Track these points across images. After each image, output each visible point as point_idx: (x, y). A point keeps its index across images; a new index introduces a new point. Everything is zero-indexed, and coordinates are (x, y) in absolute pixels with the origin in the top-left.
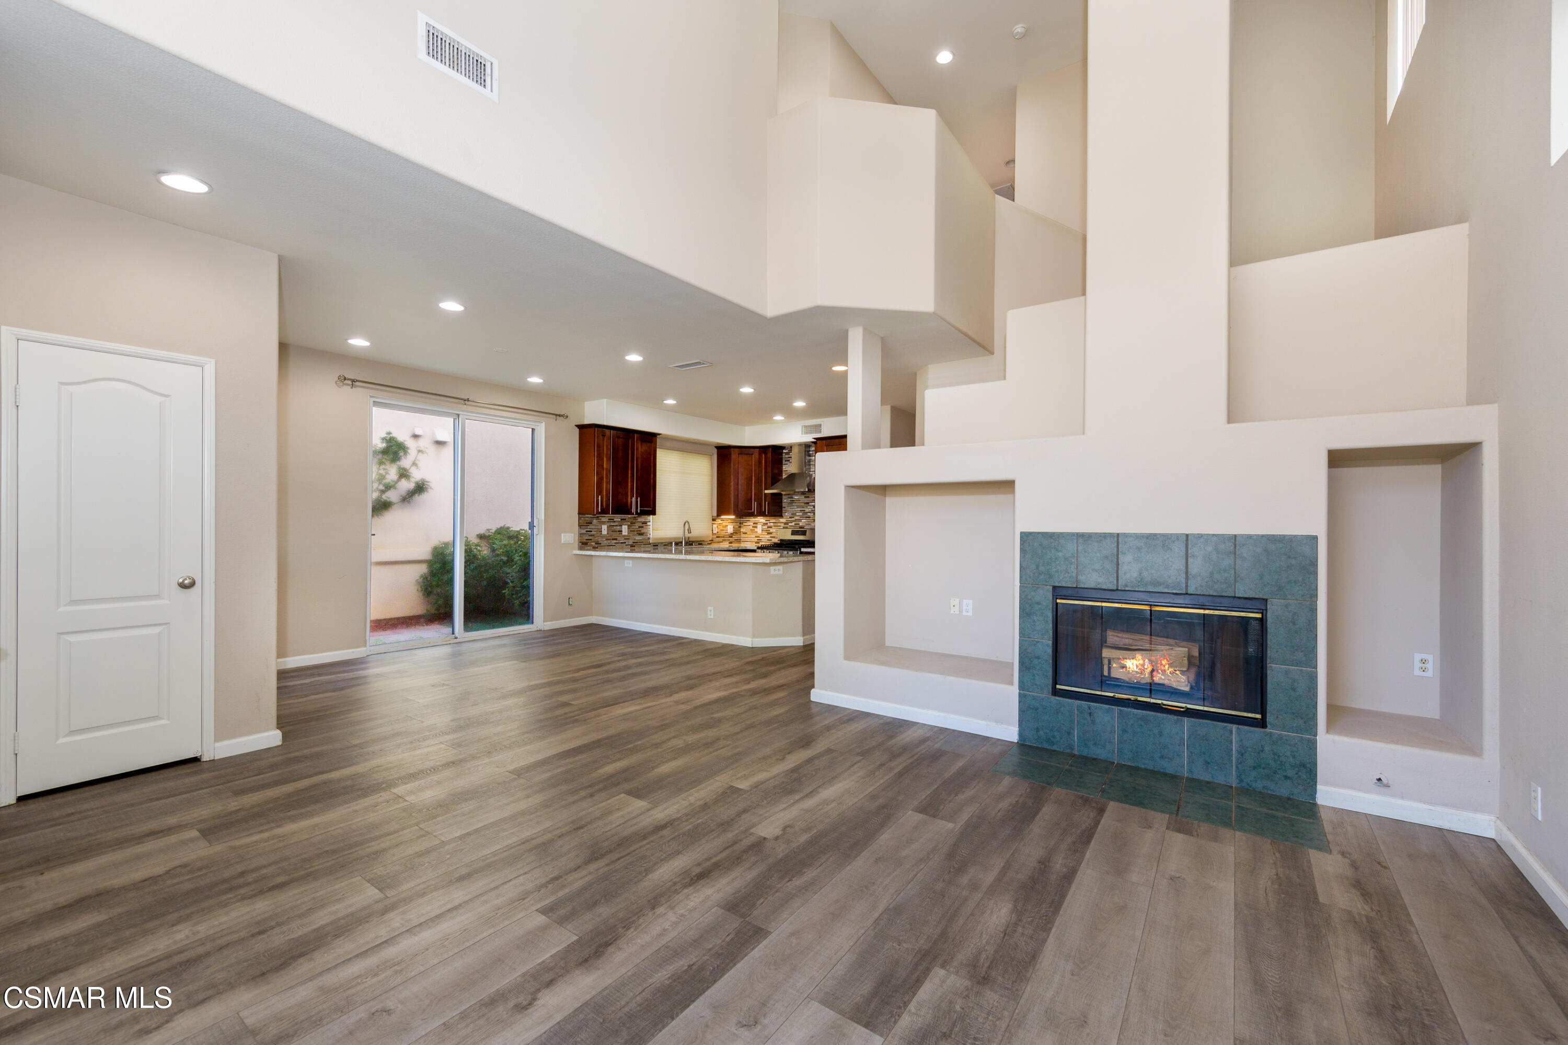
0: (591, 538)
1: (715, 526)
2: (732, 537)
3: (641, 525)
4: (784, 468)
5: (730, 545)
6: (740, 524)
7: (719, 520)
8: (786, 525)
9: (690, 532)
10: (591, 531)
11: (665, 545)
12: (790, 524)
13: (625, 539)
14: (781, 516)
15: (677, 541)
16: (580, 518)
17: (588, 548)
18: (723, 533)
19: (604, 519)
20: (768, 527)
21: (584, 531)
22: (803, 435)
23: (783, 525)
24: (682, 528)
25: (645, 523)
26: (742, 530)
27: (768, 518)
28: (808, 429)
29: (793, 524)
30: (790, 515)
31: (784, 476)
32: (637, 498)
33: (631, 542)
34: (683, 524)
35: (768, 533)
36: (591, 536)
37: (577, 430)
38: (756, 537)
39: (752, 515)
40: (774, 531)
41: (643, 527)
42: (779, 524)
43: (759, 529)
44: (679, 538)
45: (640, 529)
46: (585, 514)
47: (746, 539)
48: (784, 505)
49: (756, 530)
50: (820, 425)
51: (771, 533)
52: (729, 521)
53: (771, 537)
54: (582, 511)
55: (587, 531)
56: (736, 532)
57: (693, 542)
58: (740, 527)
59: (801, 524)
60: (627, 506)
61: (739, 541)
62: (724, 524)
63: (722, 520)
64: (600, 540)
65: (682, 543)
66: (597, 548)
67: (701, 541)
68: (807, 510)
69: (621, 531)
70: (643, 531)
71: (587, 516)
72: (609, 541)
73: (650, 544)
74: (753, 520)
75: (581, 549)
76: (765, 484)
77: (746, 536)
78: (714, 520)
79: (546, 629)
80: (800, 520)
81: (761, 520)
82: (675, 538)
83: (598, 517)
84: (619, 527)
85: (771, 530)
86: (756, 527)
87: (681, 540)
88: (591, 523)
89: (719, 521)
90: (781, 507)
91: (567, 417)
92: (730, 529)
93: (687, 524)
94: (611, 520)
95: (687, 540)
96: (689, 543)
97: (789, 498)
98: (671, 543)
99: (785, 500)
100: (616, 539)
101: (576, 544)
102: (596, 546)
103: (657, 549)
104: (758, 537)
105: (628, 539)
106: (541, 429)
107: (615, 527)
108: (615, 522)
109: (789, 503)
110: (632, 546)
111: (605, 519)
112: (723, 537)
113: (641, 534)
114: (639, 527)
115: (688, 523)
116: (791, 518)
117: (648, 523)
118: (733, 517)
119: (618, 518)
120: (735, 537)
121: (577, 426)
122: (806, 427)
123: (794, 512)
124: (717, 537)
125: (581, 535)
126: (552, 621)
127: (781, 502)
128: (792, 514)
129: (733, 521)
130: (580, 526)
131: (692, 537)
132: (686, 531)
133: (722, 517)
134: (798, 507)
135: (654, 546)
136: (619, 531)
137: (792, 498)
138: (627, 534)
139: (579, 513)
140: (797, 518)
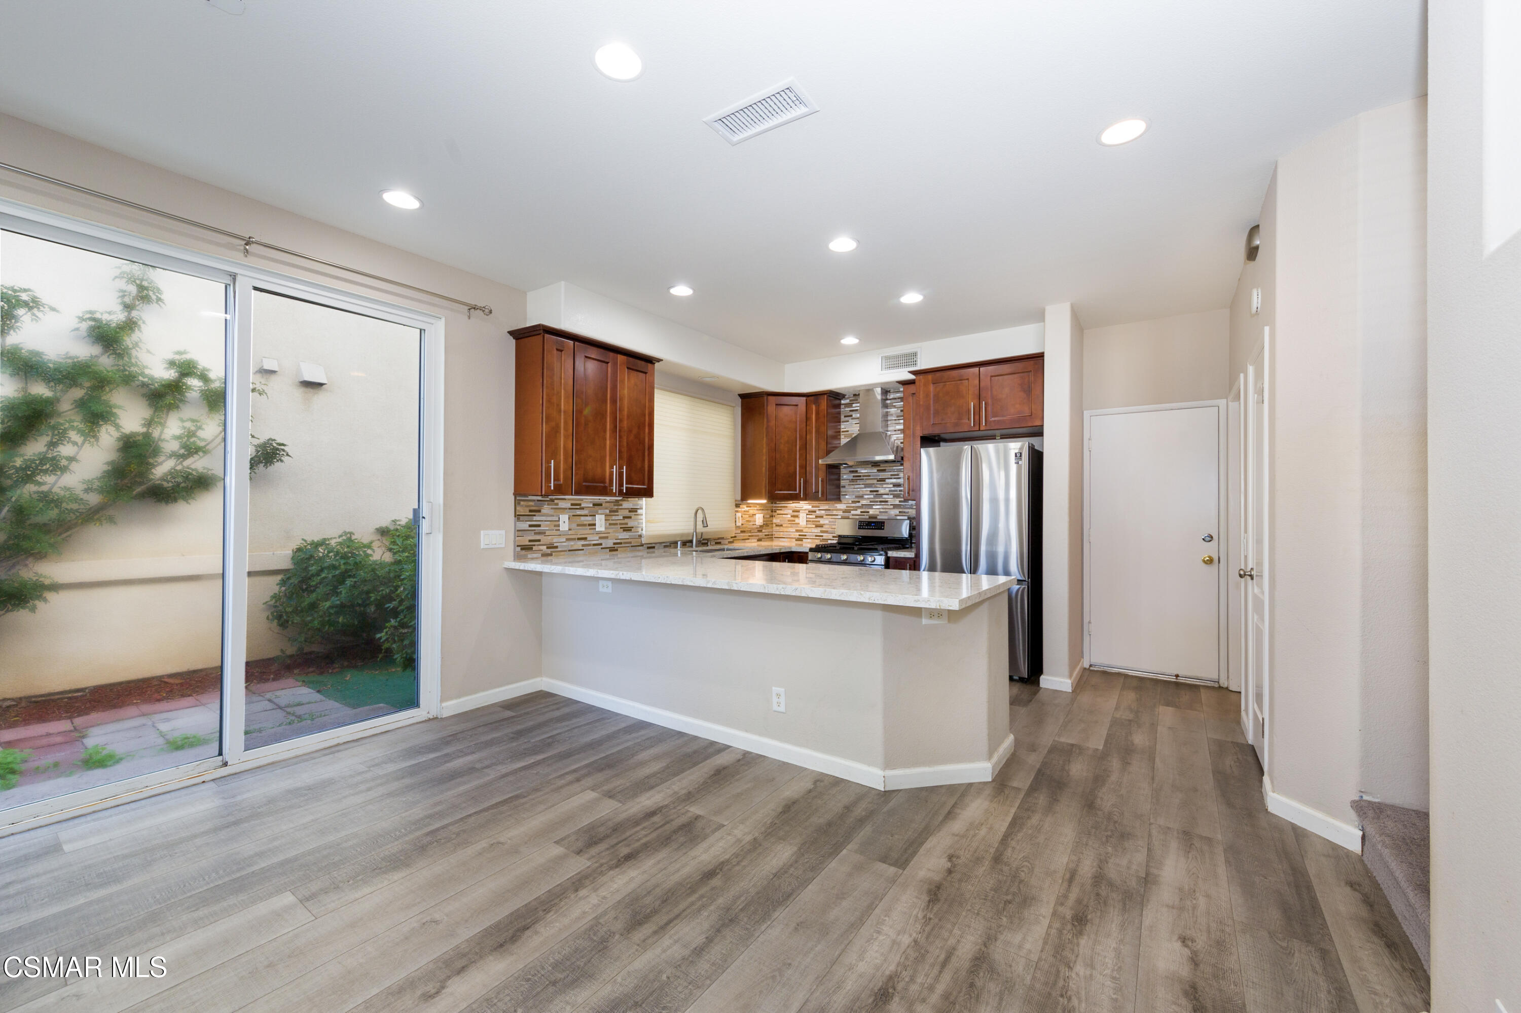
0: (537, 537)
1: (739, 515)
2: (760, 531)
3: (626, 513)
4: (842, 426)
5: (760, 543)
6: (772, 512)
7: (745, 506)
8: (847, 514)
9: (705, 524)
10: (539, 526)
11: (665, 547)
12: (853, 512)
13: (600, 538)
14: (838, 498)
15: (685, 539)
16: (517, 503)
17: (535, 555)
18: (749, 526)
19: (562, 504)
20: (817, 517)
21: (524, 525)
22: (884, 372)
23: (841, 513)
24: (693, 519)
25: (634, 510)
26: (775, 521)
27: (816, 503)
28: (891, 362)
29: (858, 512)
30: (853, 498)
31: (844, 440)
32: (621, 468)
33: (609, 543)
34: (694, 512)
35: (817, 526)
36: (539, 533)
37: (512, 342)
38: (797, 531)
39: (795, 498)
40: (827, 522)
41: (630, 517)
42: (835, 512)
43: (802, 520)
44: (688, 534)
45: (626, 521)
46: (526, 495)
47: (781, 535)
48: (843, 483)
49: (797, 520)
50: (915, 354)
51: (821, 526)
52: (758, 507)
53: (822, 532)
54: (520, 492)
55: (530, 526)
56: (767, 524)
57: (708, 540)
58: (772, 516)
59: (871, 512)
60: (604, 482)
61: (770, 537)
62: (751, 512)
63: (749, 506)
64: (556, 540)
65: (691, 541)
66: (551, 555)
67: (719, 539)
68: (882, 491)
69: (594, 525)
70: (630, 523)
71: (531, 498)
72: (572, 543)
73: (642, 545)
74: (793, 505)
75: (518, 558)
76: (817, 450)
77: (781, 529)
78: (737, 506)
79: (446, 714)
80: (870, 506)
81: (805, 506)
82: (682, 535)
83: (552, 500)
84: (589, 518)
85: (822, 521)
86: (797, 516)
87: (690, 538)
88: (539, 511)
89: (744, 508)
90: (839, 487)
91: (491, 312)
92: (759, 519)
93: (700, 511)
94: (576, 506)
95: (699, 537)
96: (704, 542)
97: (852, 472)
98: (676, 543)
99: (845, 476)
100: (585, 539)
101: (511, 549)
102: (549, 551)
103: (654, 552)
104: (801, 531)
105: (607, 538)
106: (438, 331)
107: (582, 518)
108: (583, 508)
109: (852, 480)
110: (612, 550)
111: (565, 502)
112: (750, 532)
113: (628, 529)
114: (624, 518)
115: (703, 510)
116: (853, 502)
117: (639, 511)
118: (764, 501)
119: (587, 500)
120: (766, 531)
121: (511, 333)
122: (887, 358)
123: (861, 493)
124: (742, 532)
125: (519, 532)
126: (459, 697)
127: (839, 479)
128: (857, 497)
129: (763, 508)
130: (518, 517)
131: (707, 533)
132: (700, 524)
133: (750, 501)
134: (867, 486)
135: (649, 548)
136: (590, 525)
137: (856, 472)
138: (603, 529)
139: (516, 494)
140: (864, 502)
